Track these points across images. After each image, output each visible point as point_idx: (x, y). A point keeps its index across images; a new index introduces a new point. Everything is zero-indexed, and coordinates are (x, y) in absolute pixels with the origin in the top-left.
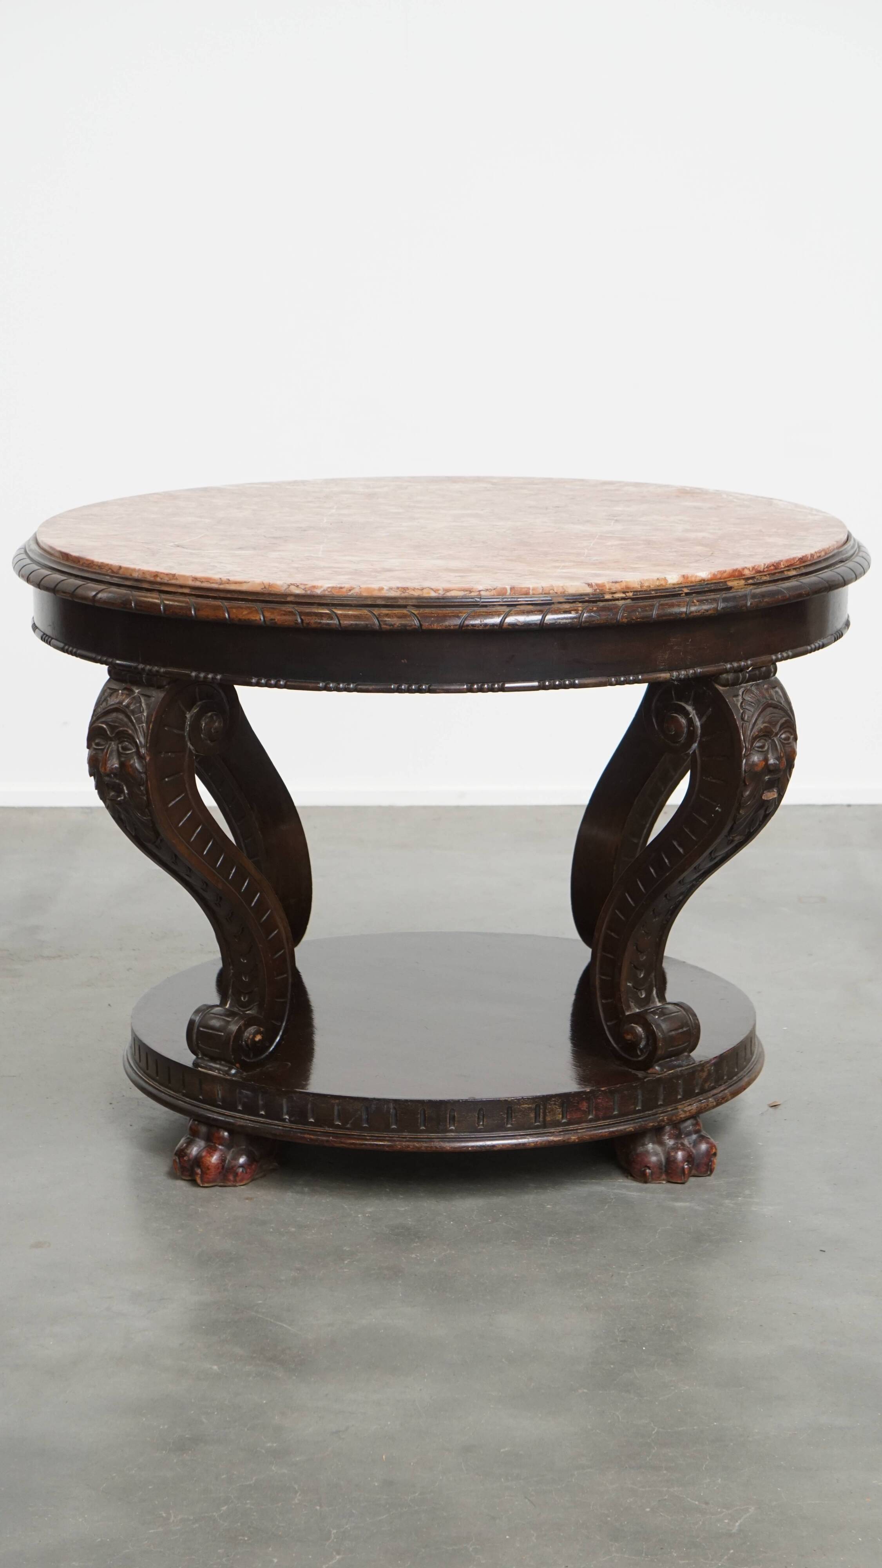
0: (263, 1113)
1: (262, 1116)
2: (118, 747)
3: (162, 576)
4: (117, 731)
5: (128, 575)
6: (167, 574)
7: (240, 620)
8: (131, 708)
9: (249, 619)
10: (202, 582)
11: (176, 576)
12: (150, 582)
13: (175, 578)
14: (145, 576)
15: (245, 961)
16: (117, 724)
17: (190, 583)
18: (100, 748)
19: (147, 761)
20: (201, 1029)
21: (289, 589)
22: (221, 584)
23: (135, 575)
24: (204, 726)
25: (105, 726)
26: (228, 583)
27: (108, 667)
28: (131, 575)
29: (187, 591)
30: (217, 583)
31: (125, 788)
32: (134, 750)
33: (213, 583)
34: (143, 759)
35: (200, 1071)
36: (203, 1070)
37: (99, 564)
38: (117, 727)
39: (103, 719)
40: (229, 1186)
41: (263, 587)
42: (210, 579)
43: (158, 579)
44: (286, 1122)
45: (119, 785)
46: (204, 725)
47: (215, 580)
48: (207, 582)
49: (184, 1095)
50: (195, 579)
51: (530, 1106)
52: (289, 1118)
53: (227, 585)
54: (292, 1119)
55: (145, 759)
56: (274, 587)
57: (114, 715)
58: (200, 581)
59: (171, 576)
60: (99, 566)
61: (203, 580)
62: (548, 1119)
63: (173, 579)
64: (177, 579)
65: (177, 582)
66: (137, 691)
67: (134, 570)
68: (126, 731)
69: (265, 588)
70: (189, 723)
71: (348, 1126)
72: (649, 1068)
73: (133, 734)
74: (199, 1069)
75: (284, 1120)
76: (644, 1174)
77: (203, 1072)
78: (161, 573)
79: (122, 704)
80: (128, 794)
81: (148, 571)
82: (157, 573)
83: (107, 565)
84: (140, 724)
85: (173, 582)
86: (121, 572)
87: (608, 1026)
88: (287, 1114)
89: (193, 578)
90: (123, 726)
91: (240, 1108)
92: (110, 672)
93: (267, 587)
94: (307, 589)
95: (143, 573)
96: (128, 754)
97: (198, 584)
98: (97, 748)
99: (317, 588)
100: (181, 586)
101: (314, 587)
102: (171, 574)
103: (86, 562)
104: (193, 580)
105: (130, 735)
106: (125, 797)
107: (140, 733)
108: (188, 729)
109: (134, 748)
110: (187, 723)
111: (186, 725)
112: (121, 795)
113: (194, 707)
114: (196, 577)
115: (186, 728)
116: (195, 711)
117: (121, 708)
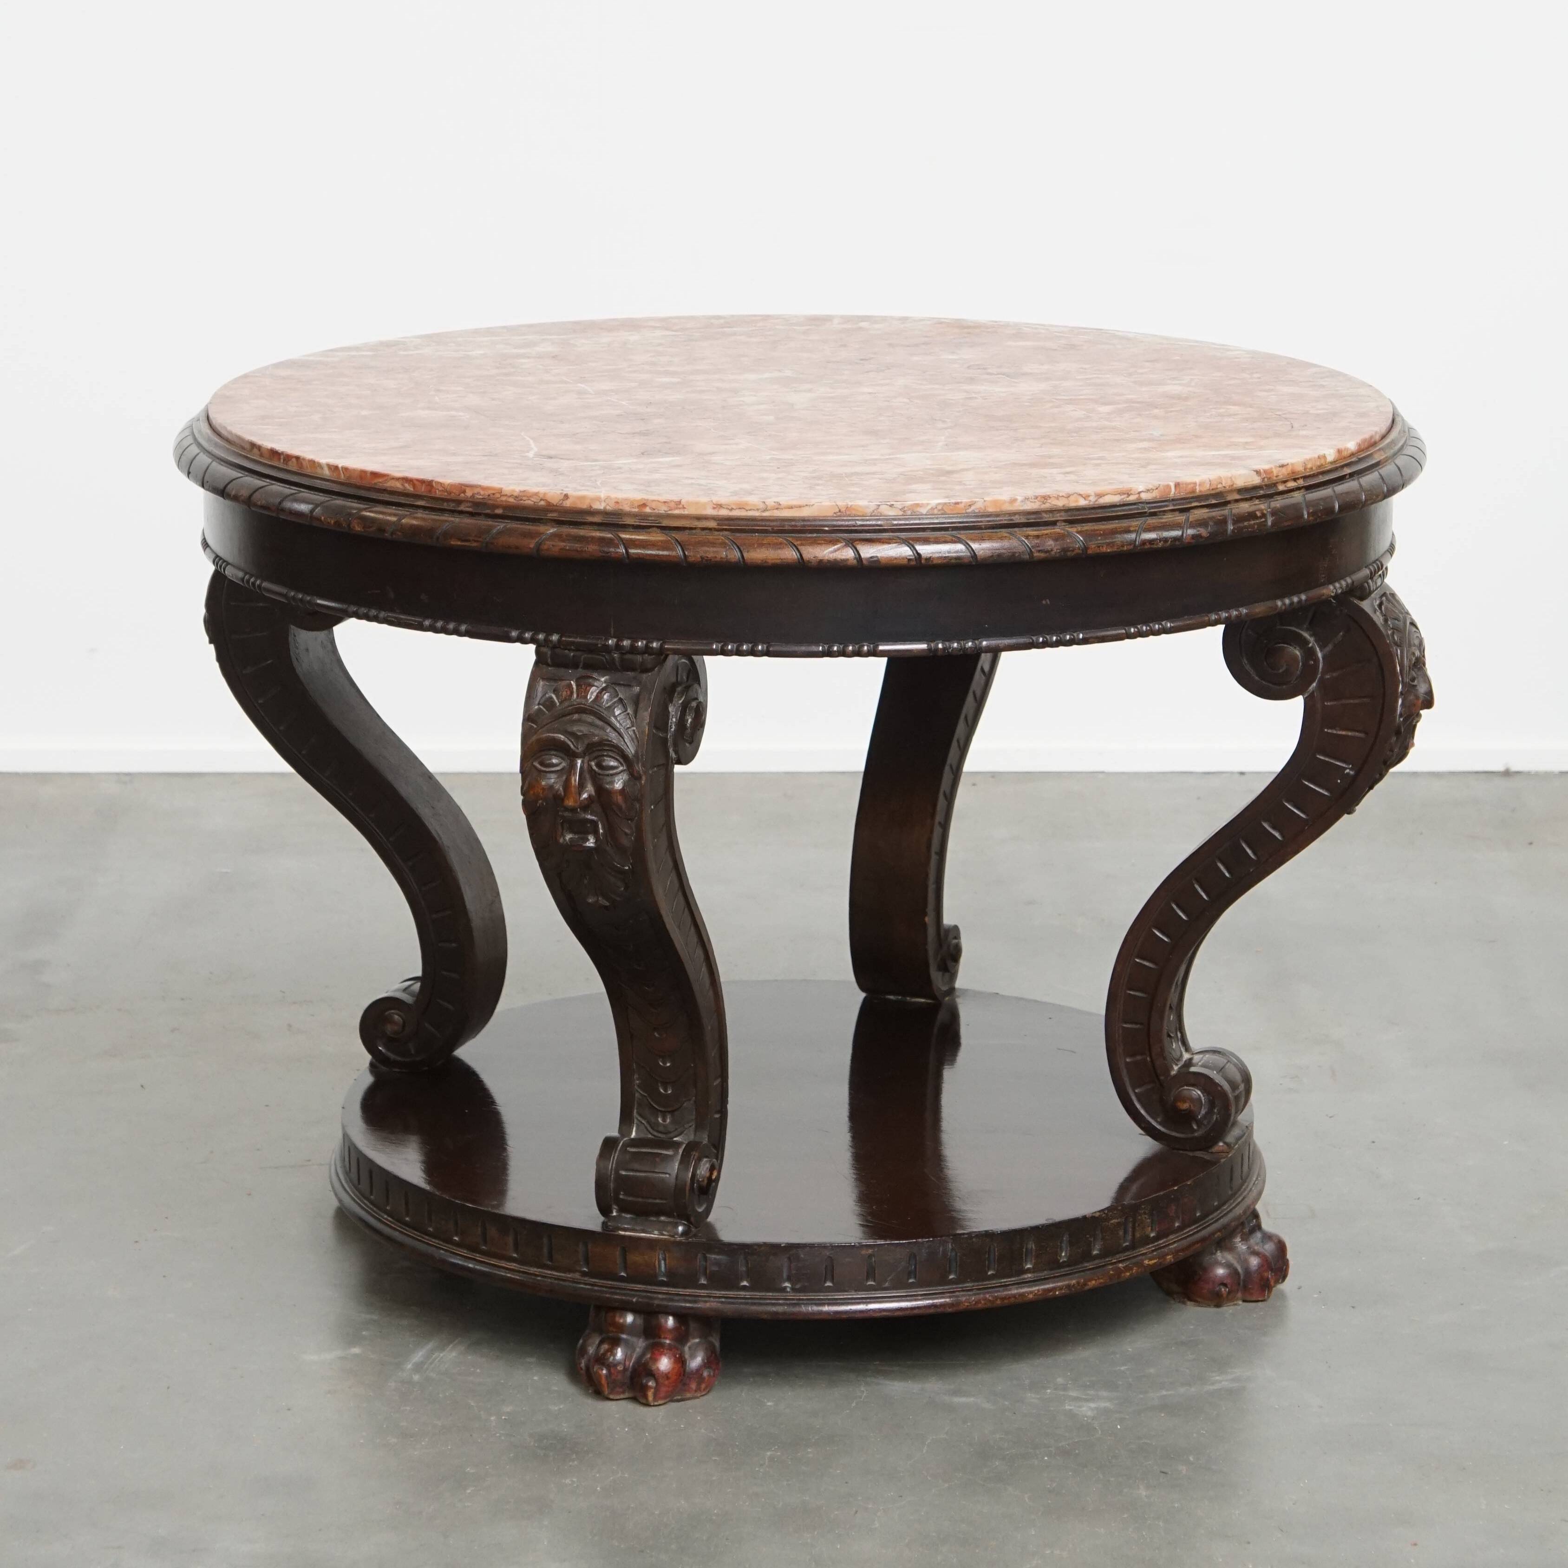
0: (745, 1283)
1: (744, 1288)
2: (590, 766)
3: (654, 505)
4: (588, 741)
5: (584, 506)
6: (665, 502)
7: (821, 561)
8: (606, 706)
9: (835, 560)
10: (732, 509)
11: (682, 503)
13: (681, 506)
15: (668, 1065)
16: (585, 732)
17: (710, 512)
18: (553, 769)
19: (643, 782)
20: (624, 1173)
21: (879, 510)
22: (765, 510)
23: (600, 506)
25: (562, 737)
26: (777, 509)
29: (712, 524)
30: (758, 510)
31: (600, 826)
32: (621, 768)
33: (750, 510)
34: (637, 778)
35: (624, 1236)
36: (628, 1233)
37: (515, 494)
38: (589, 736)
39: (556, 726)
41: (837, 510)
42: (747, 504)
44: (787, 1292)
47: (754, 505)
48: (740, 508)
49: (584, 1274)
50: (720, 506)
51: (1119, 1220)
52: (792, 1286)
53: (775, 511)
54: (798, 1286)
55: (640, 779)
56: (854, 509)
57: (576, 717)
59: (672, 505)
60: (516, 497)
61: (735, 507)
62: (1138, 1235)
63: (677, 508)
64: (684, 508)
65: (686, 512)
66: (603, 679)
68: (608, 740)
69: (840, 511)
70: (674, 720)
71: (887, 1285)
72: (1211, 1147)
73: (620, 745)
74: (620, 1232)
75: (784, 1290)
76: (1218, 1295)
77: (630, 1237)
78: (651, 501)
79: (587, 701)
80: (605, 833)
81: (626, 501)
82: (645, 502)
83: (536, 494)
84: (628, 728)
85: (677, 512)
86: (568, 504)
87: (1136, 1094)
88: (789, 1279)
89: (712, 504)
90: (600, 734)
91: (703, 1281)
92: (537, 652)
93: (843, 510)
94: (906, 509)
95: (617, 503)
96: (611, 775)
97: (724, 513)
98: (545, 769)
99: (921, 507)
100: (699, 518)
101: (917, 505)
102: (671, 501)
103: (482, 492)
104: (714, 508)
105: (615, 746)
106: (597, 840)
107: (630, 743)
108: (673, 730)
109: (622, 765)
110: (672, 720)
111: (670, 724)
112: (589, 838)
113: (676, 695)
114: (719, 503)
115: (669, 728)
116: (680, 702)
117: (589, 706)
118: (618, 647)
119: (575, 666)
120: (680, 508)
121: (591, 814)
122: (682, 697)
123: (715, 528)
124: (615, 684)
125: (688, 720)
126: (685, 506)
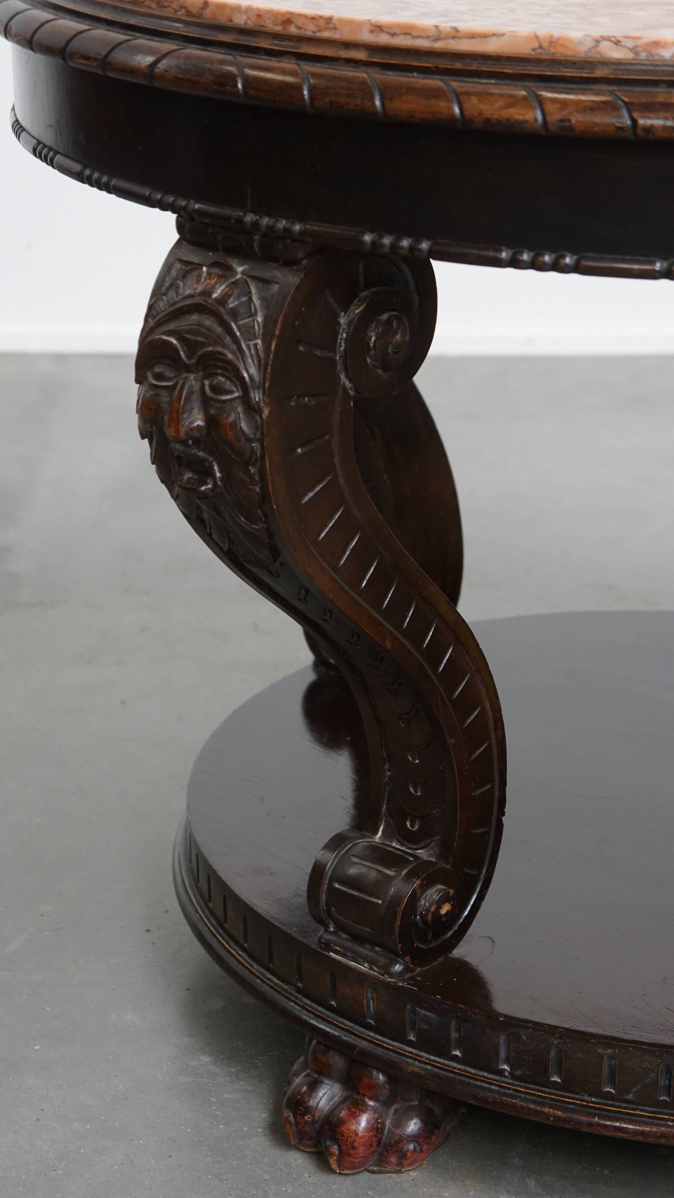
0: (457, 1053)
1: (455, 1058)
2: (203, 385)
3: (300, 22)
4: (201, 352)
5: (223, 21)
6: (313, 18)
7: (488, 121)
8: (231, 306)
9: (508, 120)
10: (393, 35)
11: (334, 21)
12: (276, 36)
13: (331, 26)
14: (263, 23)
15: (417, 761)
16: (200, 339)
17: (367, 37)
18: (164, 384)
19: (264, 416)
20: (337, 886)
21: (598, 49)
22: (437, 39)
23: (240, 20)
24: (375, 341)
25: (174, 341)
26: (454, 38)
27: (178, 217)
28: (231, 20)
29: (361, 55)
30: (428, 37)
31: (216, 468)
32: (237, 394)
33: (418, 37)
34: (256, 411)
35: (334, 960)
36: (339, 958)
38: (203, 345)
39: (171, 326)
40: (389, 1172)
41: (536, 45)
42: (413, 27)
43: (293, 30)
44: (505, 1077)
45: (204, 460)
46: (373, 339)
47: (423, 30)
48: (405, 34)
49: (299, 991)
50: (378, 28)
52: (511, 1069)
53: (452, 41)
54: (517, 1073)
55: (260, 412)
56: (562, 46)
57: (194, 318)
58: (389, 33)
59: (322, 23)
61: (397, 31)
63: (327, 29)
64: (335, 28)
65: (337, 35)
66: (240, 269)
67: (237, 9)
68: (222, 354)
69: (541, 47)
70: (345, 335)
71: (630, 1096)
73: (236, 362)
74: (332, 954)
75: (501, 1073)
77: (339, 962)
78: (300, 15)
79: (210, 296)
80: (221, 479)
81: (269, 12)
82: (289, 16)
84: (250, 340)
85: (326, 34)
86: (207, 13)
88: (507, 1061)
89: (372, 25)
90: (215, 343)
91: (412, 1038)
92: (180, 226)
93: (545, 45)
94: (639, 49)
95: (259, 16)
96: (224, 401)
97: (383, 39)
98: (159, 384)
99: (663, 47)
100: (347, 45)
101: (657, 44)
102: (321, 17)
104: (372, 31)
105: (230, 363)
106: (215, 485)
107: (250, 360)
108: (342, 349)
109: (238, 391)
110: (342, 336)
111: (339, 340)
112: (208, 481)
113: (355, 302)
114: (379, 24)
115: (338, 345)
116: (357, 311)
117: (210, 304)
118: (254, 225)
119: (215, 247)
120: (330, 29)
121: (204, 450)
122: (362, 305)
123: (362, 61)
124: (255, 278)
125: (371, 338)
126: (337, 26)
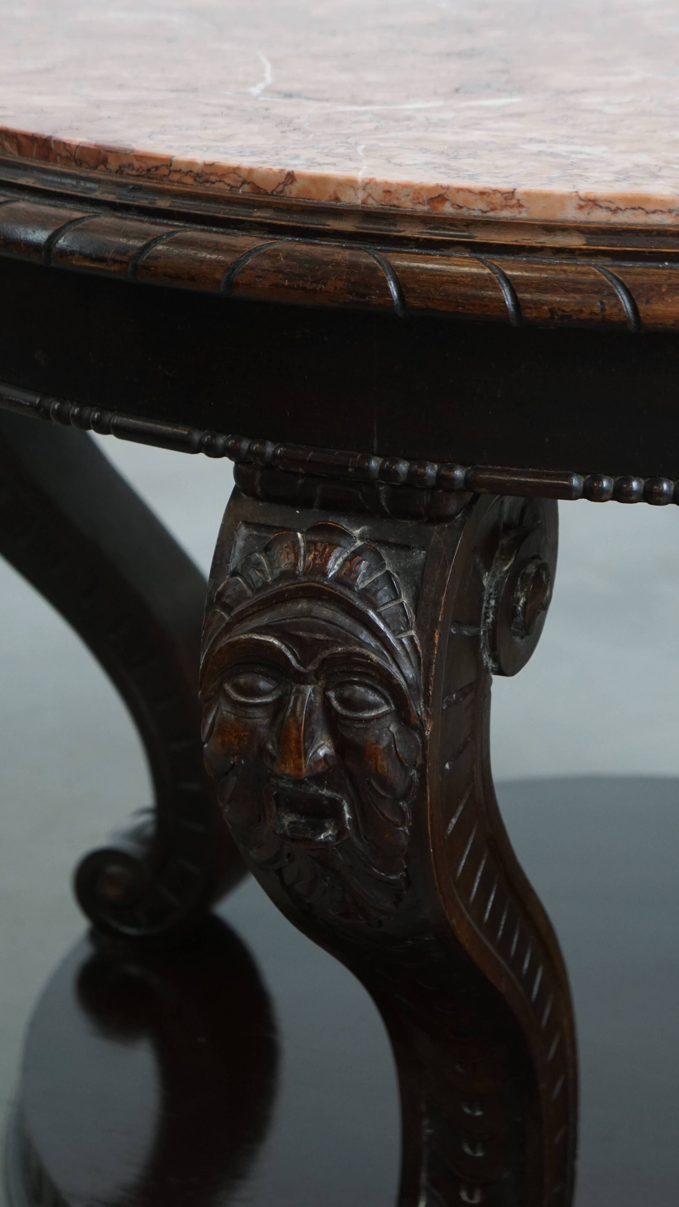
2: (326, 700)
3: (459, 199)
4: (326, 653)
5: (324, 199)
6: (482, 193)
8: (361, 586)
10: (615, 211)
11: (517, 196)
12: (426, 220)
13: (514, 202)
14: (395, 202)
16: (319, 636)
17: (572, 215)
18: (258, 701)
19: (427, 733)
23: (356, 199)
24: (525, 604)
25: (276, 642)
28: (337, 199)
29: (576, 242)
30: (670, 211)
31: (346, 808)
32: (385, 709)
33: (654, 212)
34: (415, 728)
37: (196, 170)
38: (325, 645)
39: (265, 620)
42: (647, 199)
43: (448, 209)
45: (332, 801)
47: (663, 202)
48: (633, 209)
50: (592, 203)
55: (421, 730)
57: (302, 605)
58: (608, 208)
59: (497, 199)
60: (198, 175)
61: (622, 207)
63: (506, 206)
64: (521, 206)
65: (523, 215)
66: (357, 532)
67: (351, 184)
68: (363, 656)
70: (493, 602)
73: (386, 666)
78: (459, 190)
79: (326, 575)
80: (354, 821)
81: (405, 187)
82: (441, 192)
83: (235, 171)
84: (401, 632)
85: (505, 214)
86: (293, 191)
89: (581, 199)
90: (347, 641)
92: (237, 474)
95: (388, 192)
96: (368, 720)
97: (600, 217)
98: (251, 701)
100: (549, 228)
102: (495, 191)
103: (136, 164)
104: (581, 207)
105: (377, 668)
106: (341, 831)
107: (405, 660)
108: (489, 620)
109: (388, 703)
110: (488, 603)
111: (484, 610)
112: (327, 825)
113: (497, 555)
114: (592, 197)
115: (483, 617)
116: (506, 568)
117: (326, 586)
118: (387, 474)
119: (306, 504)
120: (512, 207)
121: (329, 787)
122: (509, 559)
123: (580, 250)
124: (380, 542)
125: (519, 600)
126: (522, 202)
